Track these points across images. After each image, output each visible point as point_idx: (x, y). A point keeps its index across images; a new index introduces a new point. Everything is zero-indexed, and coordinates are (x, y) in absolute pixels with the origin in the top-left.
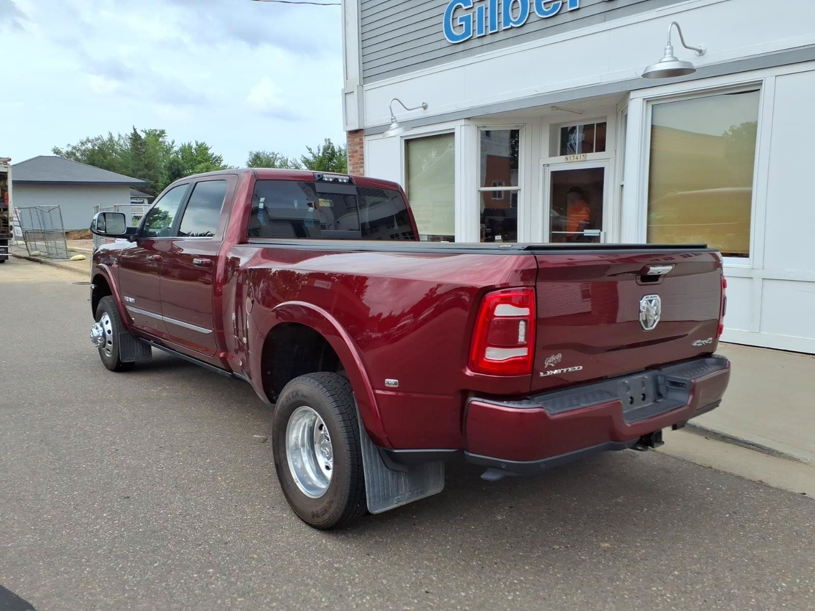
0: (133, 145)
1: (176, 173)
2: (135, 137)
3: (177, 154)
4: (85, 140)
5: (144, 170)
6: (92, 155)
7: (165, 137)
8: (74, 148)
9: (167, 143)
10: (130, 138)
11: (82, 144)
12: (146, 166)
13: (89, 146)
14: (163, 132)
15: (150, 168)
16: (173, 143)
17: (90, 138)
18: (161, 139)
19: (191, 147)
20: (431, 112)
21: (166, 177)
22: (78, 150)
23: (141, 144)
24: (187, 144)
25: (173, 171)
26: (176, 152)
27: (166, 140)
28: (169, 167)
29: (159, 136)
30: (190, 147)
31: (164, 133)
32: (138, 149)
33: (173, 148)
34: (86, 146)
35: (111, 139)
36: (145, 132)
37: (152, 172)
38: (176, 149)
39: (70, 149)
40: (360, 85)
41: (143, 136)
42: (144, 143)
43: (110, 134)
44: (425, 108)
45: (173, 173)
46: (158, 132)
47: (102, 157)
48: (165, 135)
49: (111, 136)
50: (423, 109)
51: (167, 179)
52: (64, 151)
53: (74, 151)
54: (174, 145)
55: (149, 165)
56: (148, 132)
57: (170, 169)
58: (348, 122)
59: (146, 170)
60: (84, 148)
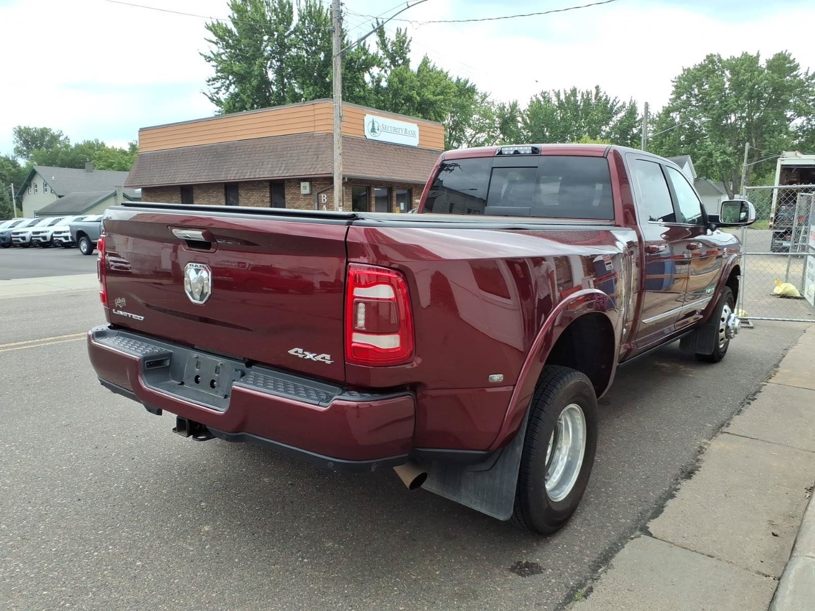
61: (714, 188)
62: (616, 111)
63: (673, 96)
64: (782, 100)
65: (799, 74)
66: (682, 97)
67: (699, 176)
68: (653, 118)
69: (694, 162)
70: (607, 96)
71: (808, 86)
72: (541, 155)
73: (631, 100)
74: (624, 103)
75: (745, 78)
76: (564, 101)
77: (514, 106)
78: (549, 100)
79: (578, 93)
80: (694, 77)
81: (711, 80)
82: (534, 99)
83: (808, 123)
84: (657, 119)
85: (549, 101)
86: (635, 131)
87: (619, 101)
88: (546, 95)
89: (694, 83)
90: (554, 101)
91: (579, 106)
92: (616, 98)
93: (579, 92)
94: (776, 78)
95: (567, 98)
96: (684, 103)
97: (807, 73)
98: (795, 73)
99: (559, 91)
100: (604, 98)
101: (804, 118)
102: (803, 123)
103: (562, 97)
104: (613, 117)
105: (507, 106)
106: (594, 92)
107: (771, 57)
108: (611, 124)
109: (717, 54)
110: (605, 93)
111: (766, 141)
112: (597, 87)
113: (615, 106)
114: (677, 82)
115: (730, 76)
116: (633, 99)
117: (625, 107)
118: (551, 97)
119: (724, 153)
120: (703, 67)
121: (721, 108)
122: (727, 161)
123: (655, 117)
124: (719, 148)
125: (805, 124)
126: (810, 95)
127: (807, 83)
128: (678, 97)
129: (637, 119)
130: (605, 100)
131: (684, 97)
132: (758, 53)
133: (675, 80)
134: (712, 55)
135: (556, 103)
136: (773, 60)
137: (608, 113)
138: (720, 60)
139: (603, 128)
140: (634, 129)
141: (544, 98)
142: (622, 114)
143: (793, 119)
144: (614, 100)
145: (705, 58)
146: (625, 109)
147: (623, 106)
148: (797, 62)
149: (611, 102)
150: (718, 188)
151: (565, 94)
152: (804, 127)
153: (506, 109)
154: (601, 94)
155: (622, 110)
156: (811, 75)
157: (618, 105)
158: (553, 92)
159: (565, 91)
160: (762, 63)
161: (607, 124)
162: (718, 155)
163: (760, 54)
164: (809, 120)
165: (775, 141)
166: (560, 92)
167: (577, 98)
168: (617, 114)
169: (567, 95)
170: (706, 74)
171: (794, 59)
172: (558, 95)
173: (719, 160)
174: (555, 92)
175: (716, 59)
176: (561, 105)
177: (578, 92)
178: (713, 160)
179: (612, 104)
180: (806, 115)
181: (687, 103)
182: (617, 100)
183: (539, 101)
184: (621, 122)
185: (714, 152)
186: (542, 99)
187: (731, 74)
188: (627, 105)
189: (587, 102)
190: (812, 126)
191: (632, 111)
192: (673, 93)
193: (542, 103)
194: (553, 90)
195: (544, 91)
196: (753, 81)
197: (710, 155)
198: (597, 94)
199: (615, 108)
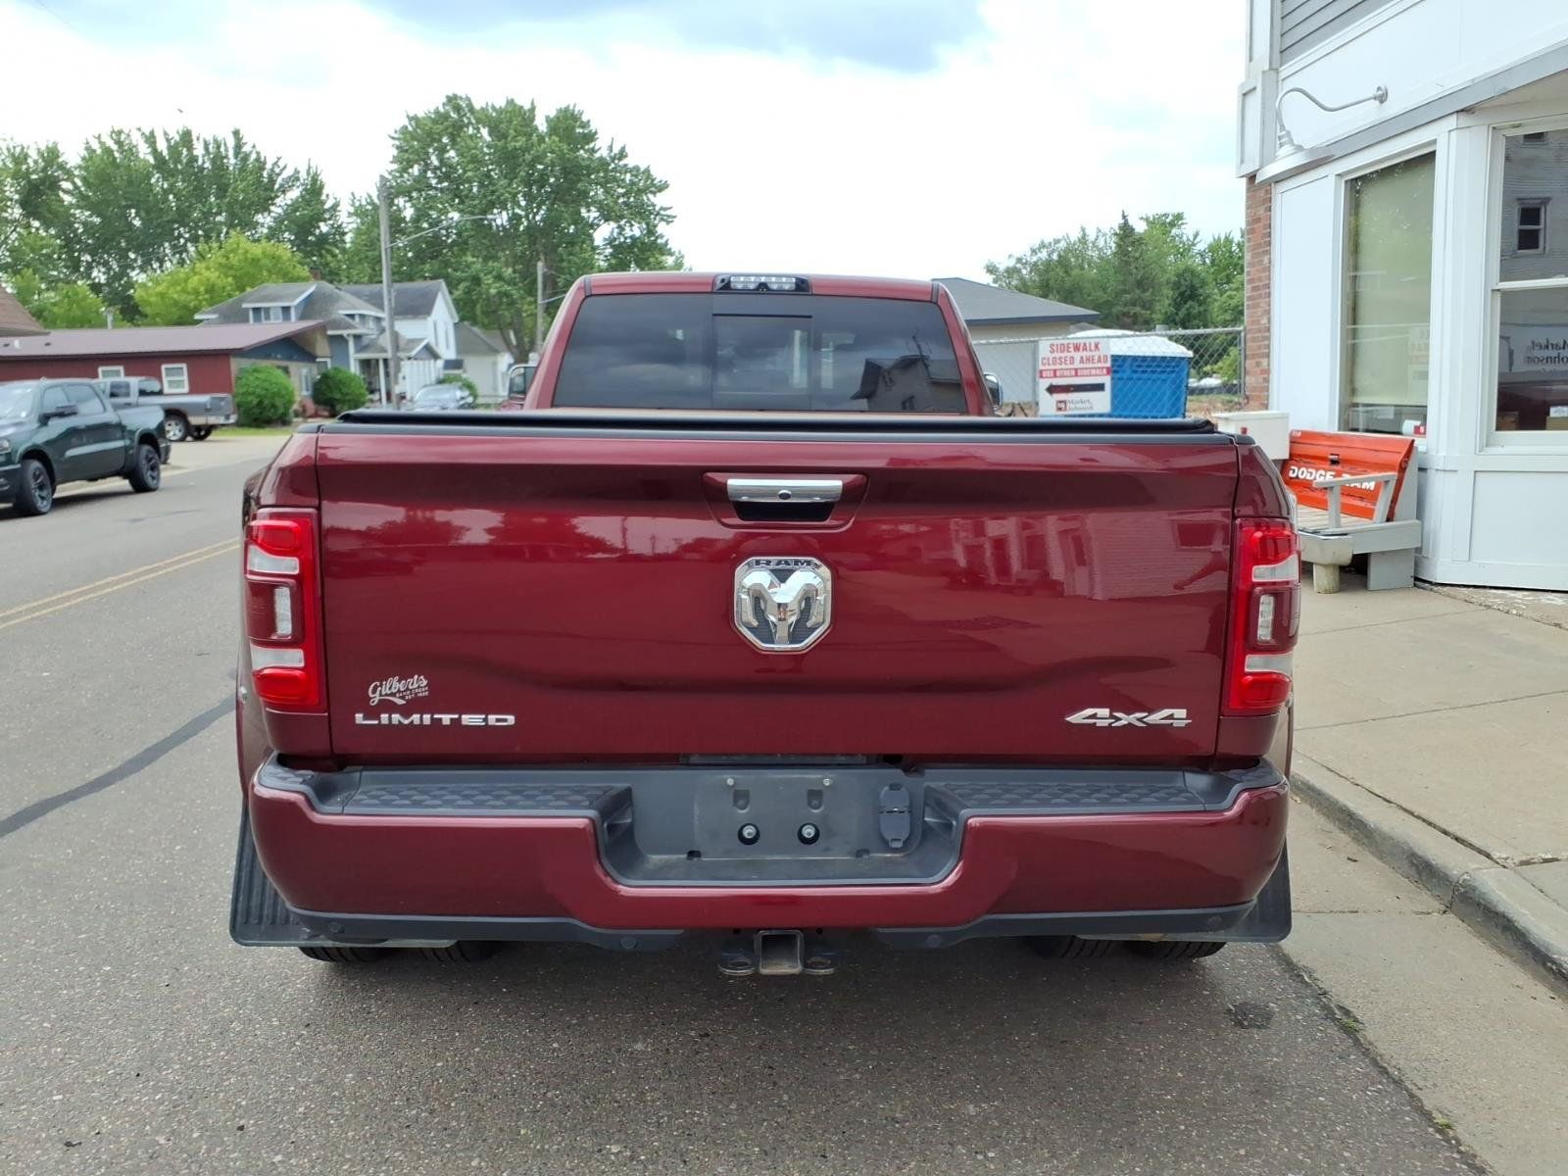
0: (1119, 246)
1: (1188, 292)
2: (1126, 231)
3: (1202, 256)
4: (1037, 246)
5: (1134, 291)
6: (1047, 271)
7: (1183, 226)
8: (1019, 260)
9: (1185, 238)
10: (1116, 234)
11: (1034, 252)
12: (1140, 284)
13: (1044, 255)
14: (1179, 217)
15: (1146, 287)
16: (1196, 236)
17: (1046, 242)
18: (1174, 231)
19: (1231, 242)
20: (1393, 108)
21: (1167, 302)
22: (1026, 263)
23: (1133, 244)
24: (1223, 238)
25: (1183, 289)
26: (1202, 254)
27: (1184, 231)
28: (1175, 283)
29: (1172, 224)
30: (1228, 241)
31: (1182, 219)
32: (1126, 254)
33: (1194, 245)
34: (1039, 255)
35: (1083, 240)
36: (1147, 219)
37: (1147, 294)
38: (1201, 246)
39: (1011, 263)
40: (1271, 69)
41: (1140, 227)
42: (1139, 241)
43: (1083, 230)
44: (1382, 98)
45: (1182, 294)
46: (1171, 218)
47: (1061, 273)
48: (1184, 221)
49: (1084, 235)
50: (1377, 102)
51: (1169, 305)
52: (1002, 268)
53: (1018, 266)
54: (1198, 239)
55: (1145, 281)
56: (1151, 219)
57: (1177, 285)
58: (1246, 158)
59: (1137, 291)
60: (1035, 259)
61: (482, 340)
62: (281, 186)
63: (395, 166)
64: (579, 189)
65: (596, 148)
66: (410, 170)
67: (462, 319)
68: (361, 205)
69: (451, 293)
70: (258, 153)
71: (614, 170)
72: (812, 295)
73: (309, 167)
74: (297, 172)
75: (518, 145)
76: (165, 153)
77: (51, 156)
78: (131, 149)
79: (195, 142)
80: (430, 134)
81: (463, 144)
82: (95, 145)
83: (620, 234)
84: (369, 207)
85: (130, 152)
86: (324, 228)
87: (285, 167)
88: (123, 137)
89: (429, 146)
90: (144, 152)
91: (202, 169)
92: (279, 159)
93: (198, 139)
94: (566, 151)
95: (174, 149)
96: (417, 180)
97: (611, 148)
98: (591, 145)
99: (152, 133)
100: (253, 156)
101: (613, 225)
102: (612, 232)
103: (162, 146)
104: (277, 197)
105: (33, 155)
106: (231, 143)
107: (552, 114)
108: (276, 210)
109: (464, 97)
110: (254, 147)
111: (562, 260)
112: (236, 133)
113: (279, 175)
114: (398, 139)
115: (488, 139)
116: (313, 165)
117: (298, 179)
118: (135, 143)
119: (499, 278)
120: (440, 118)
121: (485, 196)
122: (507, 294)
123: (364, 203)
124: (490, 269)
125: (615, 235)
126: (619, 186)
127: (613, 165)
128: (405, 170)
129: (327, 206)
130: (258, 160)
131: (416, 170)
132: (533, 103)
133: (396, 136)
134: (455, 97)
135: (152, 160)
136: (557, 117)
137: (266, 190)
138: (472, 109)
139: (259, 218)
140: (322, 224)
141: (119, 143)
142: (294, 194)
143: (598, 225)
144: (276, 164)
145: (445, 100)
146: (298, 184)
147: (295, 178)
148: (593, 128)
149: (269, 166)
150: (489, 341)
151: (168, 140)
152: (615, 239)
153: (30, 161)
154: (246, 149)
155: (293, 185)
156: (617, 152)
157: (285, 175)
158: (139, 134)
159: (165, 134)
160: (541, 125)
161: (266, 209)
162: (490, 282)
163: (535, 104)
164: (621, 228)
165: (578, 261)
166: (156, 134)
167: (195, 153)
168: (284, 192)
169: (173, 142)
170: (450, 130)
171: (589, 121)
172: (151, 140)
173: (493, 291)
174: (143, 134)
175: (464, 105)
176: (160, 163)
177: (194, 138)
178: (483, 291)
179: (272, 170)
180: (617, 221)
181: (421, 184)
182: (282, 165)
183: (108, 151)
184: (294, 207)
185: (482, 275)
186: (115, 147)
187: (490, 136)
188: (303, 175)
189: (218, 160)
190: (626, 238)
191: (314, 190)
192: (395, 160)
193: (117, 155)
194: (139, 129)
195: (116, 130)
196: (532, 152)
197: (476, 280)
198: (238, 147)
199: (279, 180)
